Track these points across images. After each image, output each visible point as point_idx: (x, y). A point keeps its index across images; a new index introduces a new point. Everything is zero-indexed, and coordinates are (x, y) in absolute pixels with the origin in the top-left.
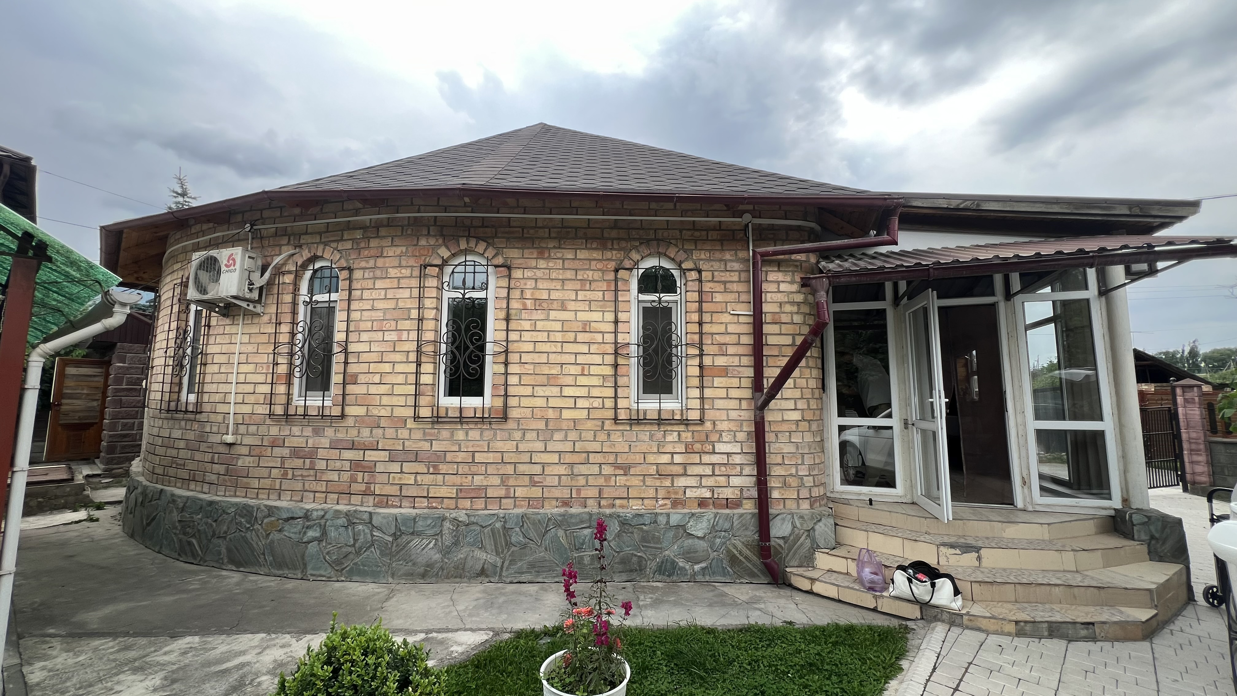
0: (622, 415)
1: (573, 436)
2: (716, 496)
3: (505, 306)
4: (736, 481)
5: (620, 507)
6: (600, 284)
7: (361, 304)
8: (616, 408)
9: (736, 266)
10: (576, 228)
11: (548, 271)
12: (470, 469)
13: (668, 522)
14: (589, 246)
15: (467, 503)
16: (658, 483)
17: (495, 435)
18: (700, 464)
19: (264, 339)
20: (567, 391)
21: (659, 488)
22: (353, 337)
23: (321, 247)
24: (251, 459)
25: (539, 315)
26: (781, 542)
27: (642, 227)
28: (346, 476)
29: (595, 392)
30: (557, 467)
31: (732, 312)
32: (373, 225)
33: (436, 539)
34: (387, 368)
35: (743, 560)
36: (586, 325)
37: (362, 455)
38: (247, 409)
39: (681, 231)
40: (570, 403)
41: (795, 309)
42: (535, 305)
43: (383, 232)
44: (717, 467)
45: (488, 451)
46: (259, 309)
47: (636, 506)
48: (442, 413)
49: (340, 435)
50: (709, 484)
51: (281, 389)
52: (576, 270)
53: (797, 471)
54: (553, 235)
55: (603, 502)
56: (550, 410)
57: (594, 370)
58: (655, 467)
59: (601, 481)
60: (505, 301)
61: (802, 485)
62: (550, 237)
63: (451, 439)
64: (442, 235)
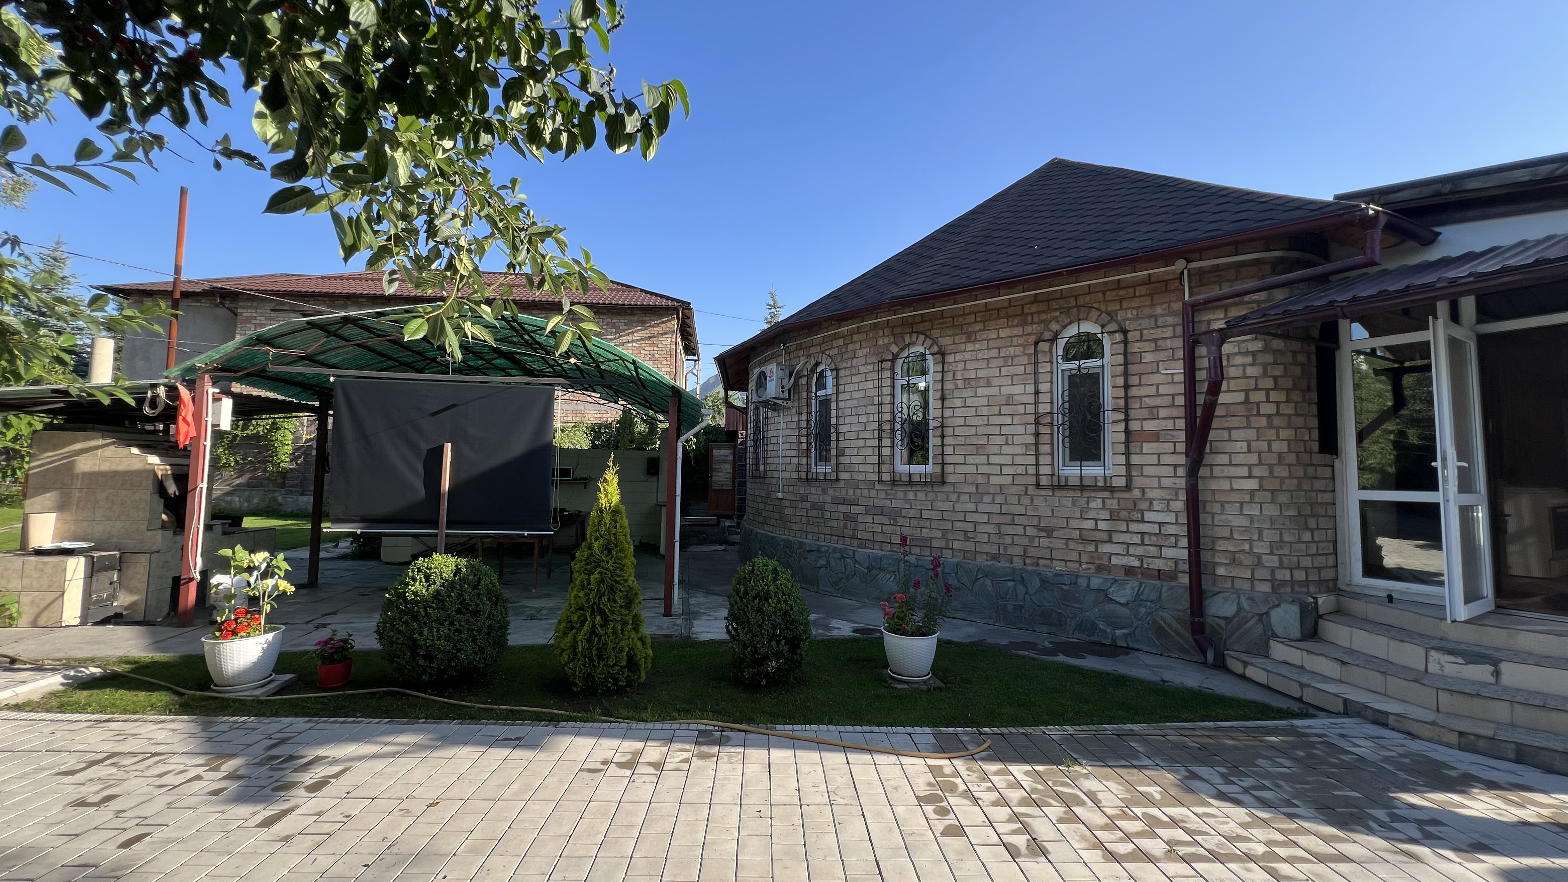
0: (1044, 481)
1: (999, 499)
2: (1145, 566)
3: (940, 388)
4: (1168, 552)
5: (1044, 566)
6: (1021, 358)
7: (845, 396)
8: (1037, 475)
9: (1170, 320)
10: (998, 310)
11: (975, 352)
12: (919, 523)
13: (1088, 585)
14: (1010, 324)
15: (921, 551)
16: (1081, 547)
17: (936, 496)
18: (1127, 532)
19: (794, 425)
20: (994, 459)
21: (1082, 552)
22: (841, 421)
23: (820, 356)
24: (792, 510)
25: (968, 393)
26: (1222, 623)
27: (1062, 296)
28: (841, 524)
29: (1018, 460)
30: (987, 526)
31: (1163, 372)
32: (849, 334)
33: (895, 575)
34: (861, 443)
35: (1173, 633)
36: (1009, 398)
37: (849, 509)
38: (787, 475)
39: (1104, 293)
40: (997, 470)
42: (965, 384)
43: (855, 338)
44: (1146, 537)
45: (932, 510)
47: (1059, 567)
48: (897, 477)
49: (837, 494)
50: (1137, 553)
51: (804, 460)
52: (999, 349)
53: (1251, 548)
54: (978, 319)
55: (1028, 561)
56: (980, 476)
57: (1017, 439)
58: (1078, 532)
59: (1025, 541)
60: (940, 384)
62: (976, 322)
63: (905, 499)
64: (893, 334)
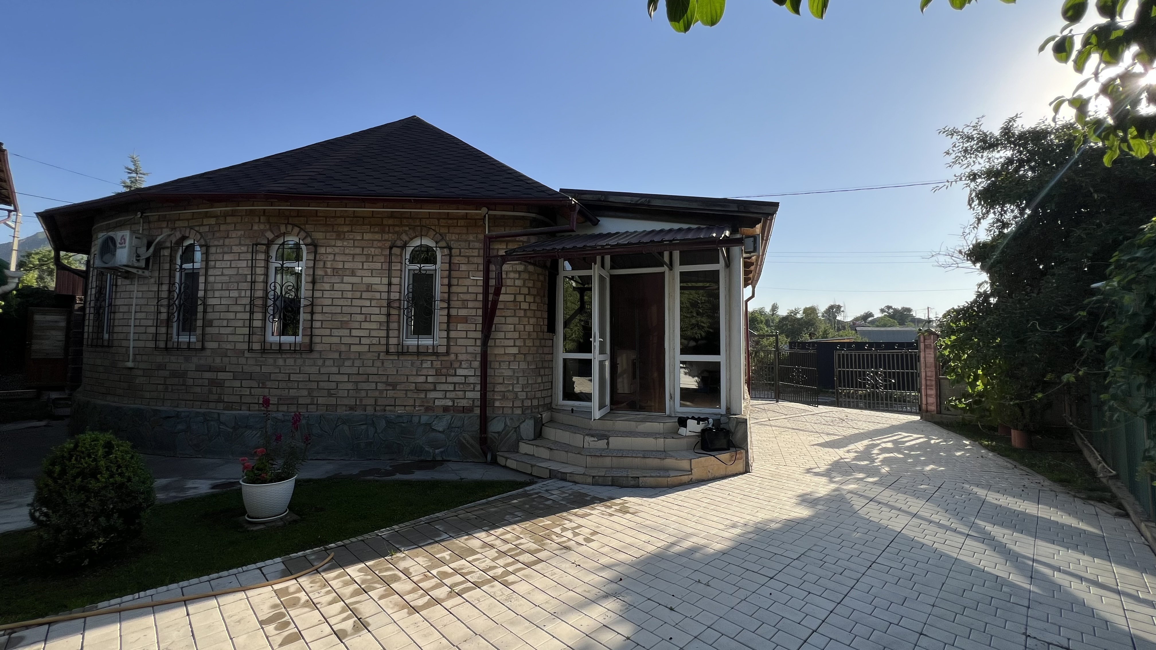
0: (392, 349)
1: (357, 363)
2: (456, 405)
3: (312, 273)
4: (469, 395)
5: (389, 411)
6: (379, 257)
7: (215, 271)
9: (477, 245)
10: (363, 218)
11: (343, 248)
12: (287, 385)
13: (419, 421)
14: (372, 230)
15: (284, 408)
16: (416, 396)
17: (304, 362)
18: (446, 383)
19: (151, 295)
20: (354, 333)
21: (416, 399)
22: (210, 294)
23: (188, 230)
24: (145, 378)
25: (336, 279)
26: (496, 435)
27: (411, 216)
28: (206, 390)
29: (374, 333)
30: (346, 384)
31: (471, 278)
32: (222, 215)
33: (262, 431)
34: (231, 316)
35: (469, 447)
36: (369, 286)
37: (216, 375)
38: (141, 344)
39: (439, 220)
40: (357, 341)
41: (517, 276)
42: (333, 272)
43: (229, 219)
44: (457, 386)
45: (299, 373)
46: (147, 273)
47: (400, 411)
48: (268, 347)
49: (202, 362)
50: (451, 396)
51: (163, 330)
52: (363, 248)
53: (513, 389)
54: (347, 222)
55: (378, 408)
56: (343, 345)
57: (373, 318)
58: (414, 385)
59: (377, 394)
60: (312, 270)
61: (516, 397)
62: (345, 224)
63: (274, 364)
64: (269, 222)
